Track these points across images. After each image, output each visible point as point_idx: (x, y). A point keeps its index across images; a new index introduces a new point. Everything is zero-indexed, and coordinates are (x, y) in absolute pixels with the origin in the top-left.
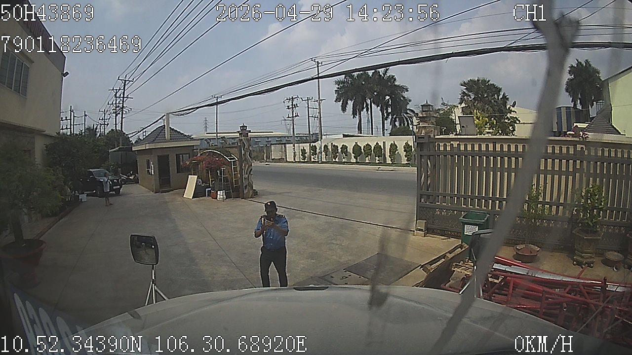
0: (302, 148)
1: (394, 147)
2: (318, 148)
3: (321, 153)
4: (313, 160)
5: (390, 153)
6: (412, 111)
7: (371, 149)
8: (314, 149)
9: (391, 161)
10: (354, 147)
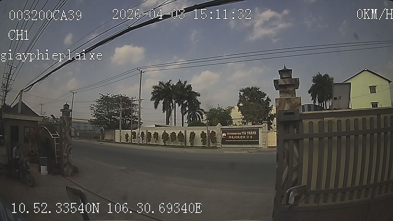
0: (126, 134)
1: (193, 135)
2: (137, 134)
3: (139, 137)
4: (133, 142)
5: (190, 139)
6: (202, 110)
7: (175, 136)
8: (134, 134)
9: (191, 144)
10: (163, 134)
